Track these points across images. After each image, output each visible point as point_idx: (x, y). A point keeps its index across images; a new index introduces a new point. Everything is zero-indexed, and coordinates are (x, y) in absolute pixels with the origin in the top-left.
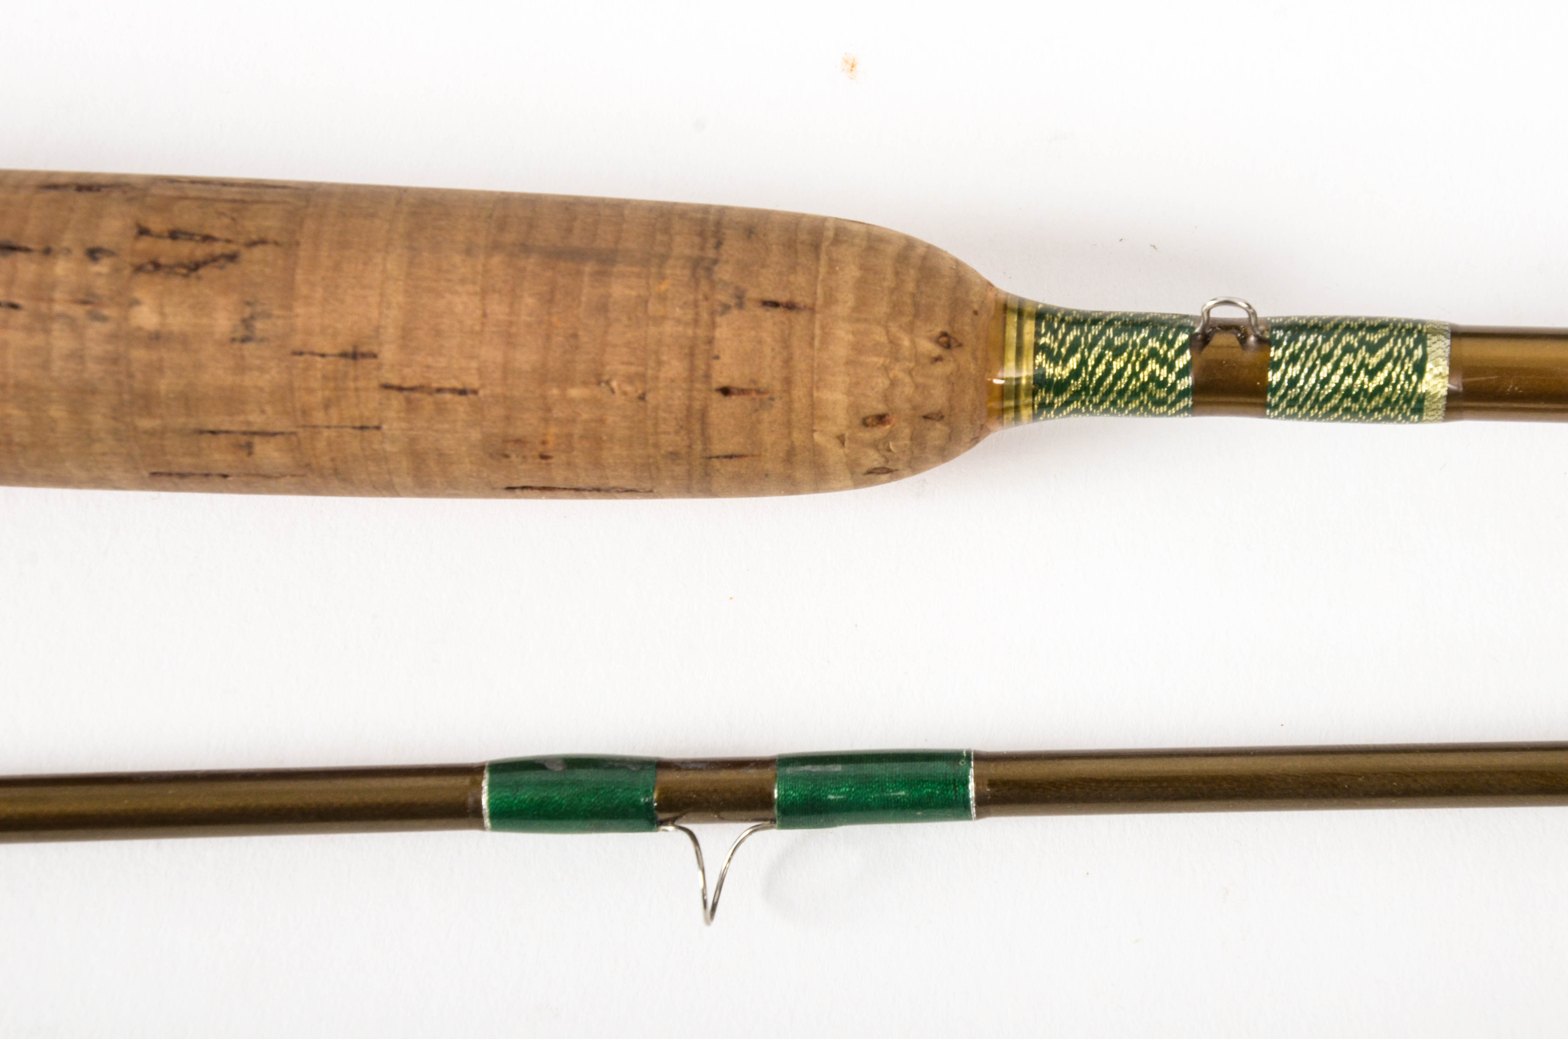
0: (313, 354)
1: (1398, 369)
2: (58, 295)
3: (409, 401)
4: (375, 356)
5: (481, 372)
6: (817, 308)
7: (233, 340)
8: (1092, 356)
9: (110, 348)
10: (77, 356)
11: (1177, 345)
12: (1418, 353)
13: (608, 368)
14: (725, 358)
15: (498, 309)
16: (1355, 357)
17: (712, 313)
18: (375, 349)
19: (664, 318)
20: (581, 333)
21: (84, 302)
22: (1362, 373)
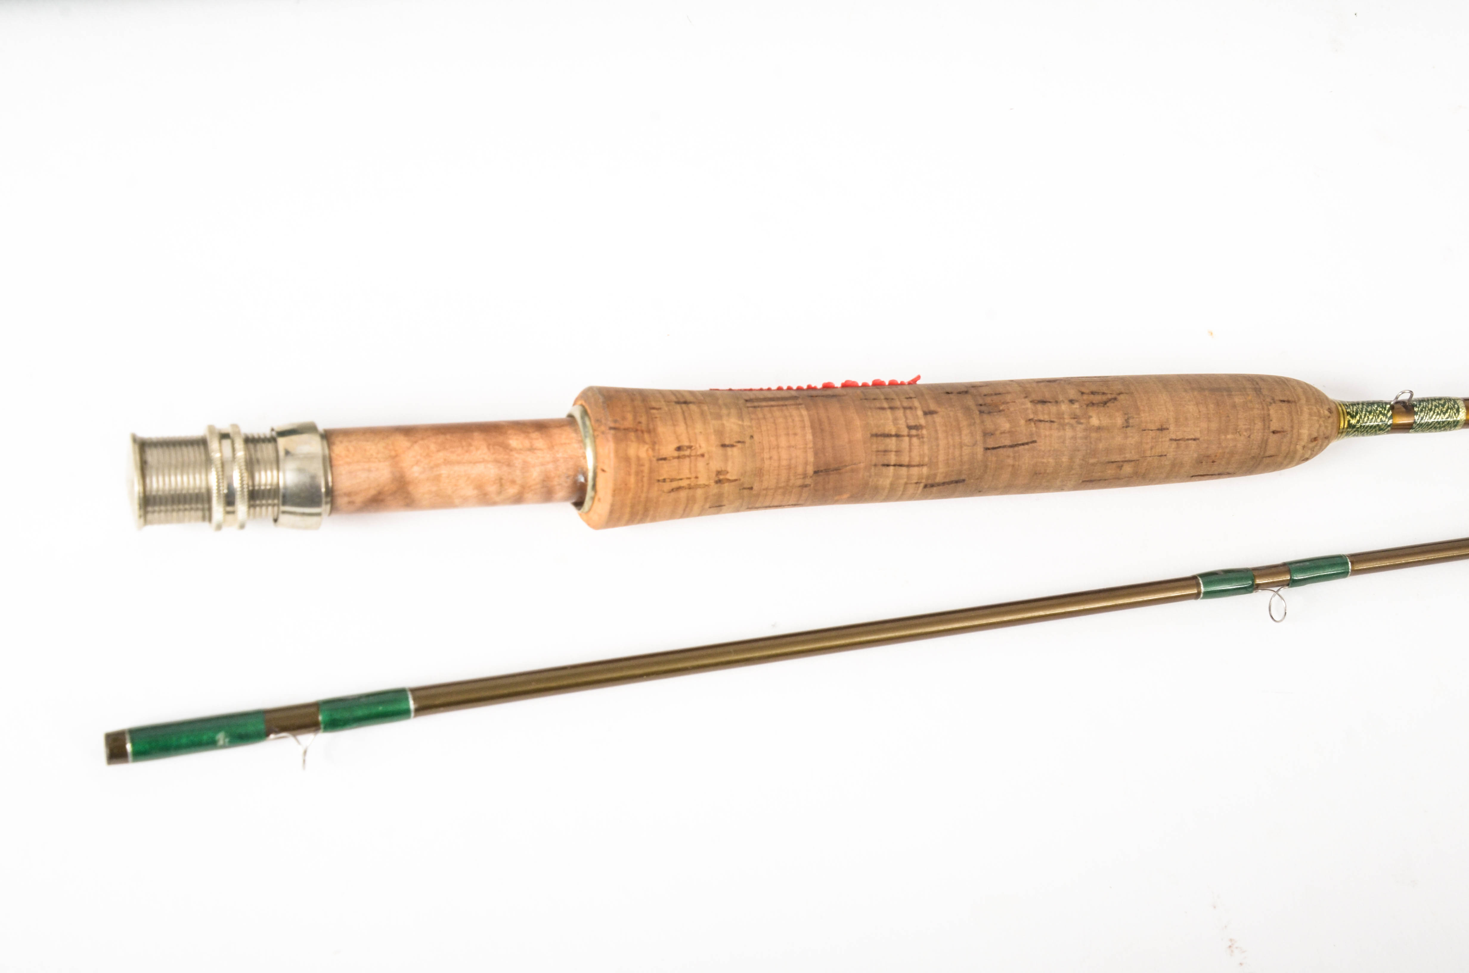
0: (1149, 430)
1: (1452, 412)
2: (1066, 416)
3: (1177, 444)
4: (1168, 429)
5: (1201, 432)
6: (1296, 402)
7: (1123, 427)
8: (1363, 415)
9: (1085, 434)
10: (1074, 438)
11: (1387, 409)
12: (1456, 406)
13: (1239, 427)
14: (1274, 421)
15: (1203, 409)
16: (1439, 409)
17: (1267, 405)
18: (1168, 427)
19: (1254, 408)
20: (1230, 415)
21: (1074, 418)
22: (1442, 414)
